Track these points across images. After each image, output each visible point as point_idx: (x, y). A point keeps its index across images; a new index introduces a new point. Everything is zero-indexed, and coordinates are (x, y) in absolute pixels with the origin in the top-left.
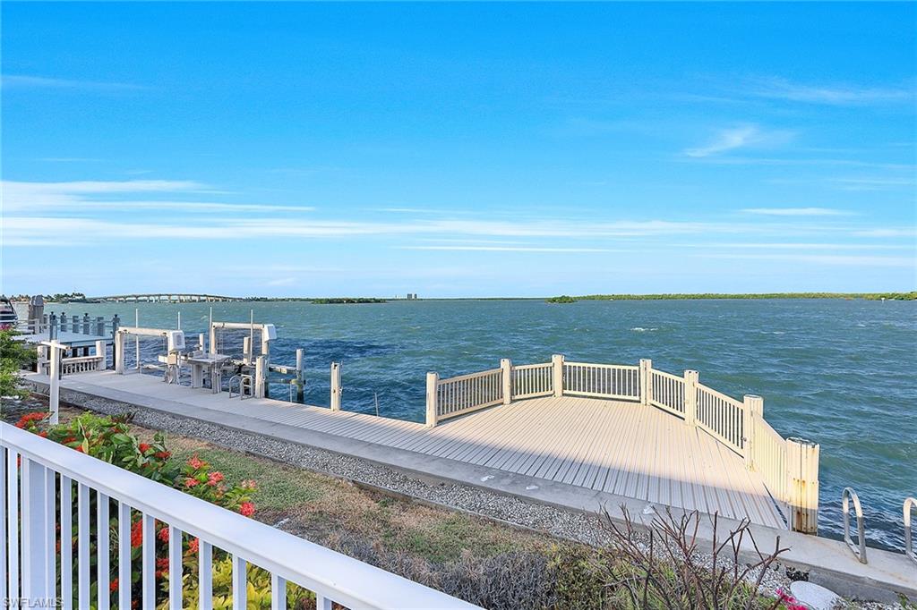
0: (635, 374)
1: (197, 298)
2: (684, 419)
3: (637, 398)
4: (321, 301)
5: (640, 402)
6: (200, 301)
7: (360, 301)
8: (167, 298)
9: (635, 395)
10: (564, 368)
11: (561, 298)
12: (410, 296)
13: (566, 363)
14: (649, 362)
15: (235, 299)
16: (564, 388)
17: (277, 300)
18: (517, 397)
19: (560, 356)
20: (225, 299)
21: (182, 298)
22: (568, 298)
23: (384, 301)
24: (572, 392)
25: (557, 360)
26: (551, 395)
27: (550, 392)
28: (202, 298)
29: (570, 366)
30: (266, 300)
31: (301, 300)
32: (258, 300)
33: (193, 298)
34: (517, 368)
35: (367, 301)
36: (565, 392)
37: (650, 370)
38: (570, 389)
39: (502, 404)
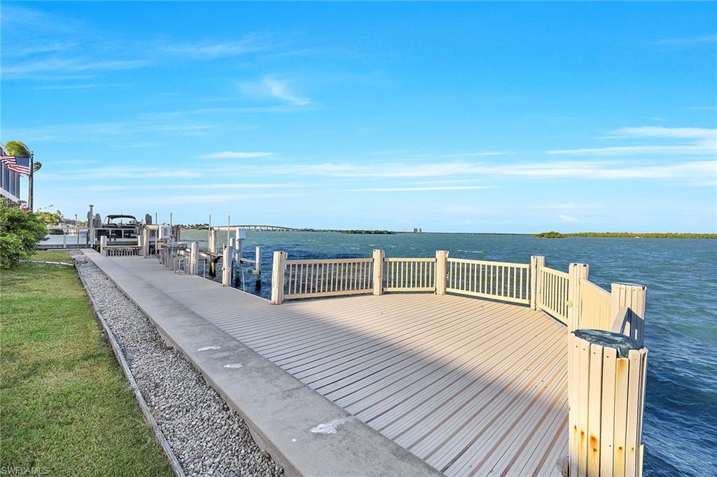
0: (525, 274)
1: (271, 228)
2: (566, 326)
3: (526, 302)
4: (348, 232)
5: (529, 306)
6: (273, 230)
7: (376, 232)
8: (253, 228)
9: (524, 298)
10: (447, 263)
11: (550, 234)
12: (416, 230)
13: (449, 260)
14: (541, 259)
15: (293, 230)
16: (447, 286)
17: (320, 231)
18: (389, 290)
19: (443, 252)
20: (288, 230)
21: (262, 228)
22: (557, 234)
23: (394, 233)
24: (455, 291)
25: (441, 255)
26: (432, 292)
27: (430, 289)
28: (274, 228)
29: (454, 263)
30: (313, 230)
31: (336, 231)
32: (308, 230)
33: (269, 228)
34: (390, 260)
35: (381, 233)
36: (448, 290)
37: (542, 268)
38: (453, 287)
39: (372, 294)
